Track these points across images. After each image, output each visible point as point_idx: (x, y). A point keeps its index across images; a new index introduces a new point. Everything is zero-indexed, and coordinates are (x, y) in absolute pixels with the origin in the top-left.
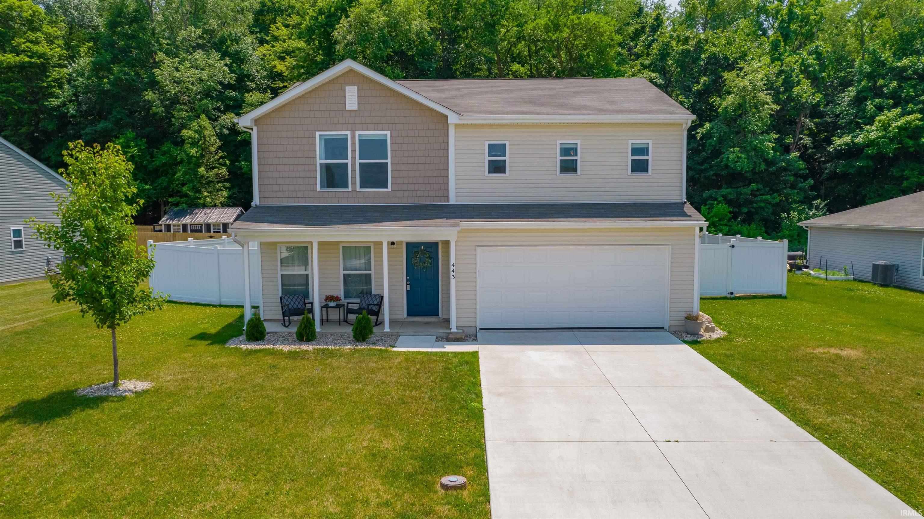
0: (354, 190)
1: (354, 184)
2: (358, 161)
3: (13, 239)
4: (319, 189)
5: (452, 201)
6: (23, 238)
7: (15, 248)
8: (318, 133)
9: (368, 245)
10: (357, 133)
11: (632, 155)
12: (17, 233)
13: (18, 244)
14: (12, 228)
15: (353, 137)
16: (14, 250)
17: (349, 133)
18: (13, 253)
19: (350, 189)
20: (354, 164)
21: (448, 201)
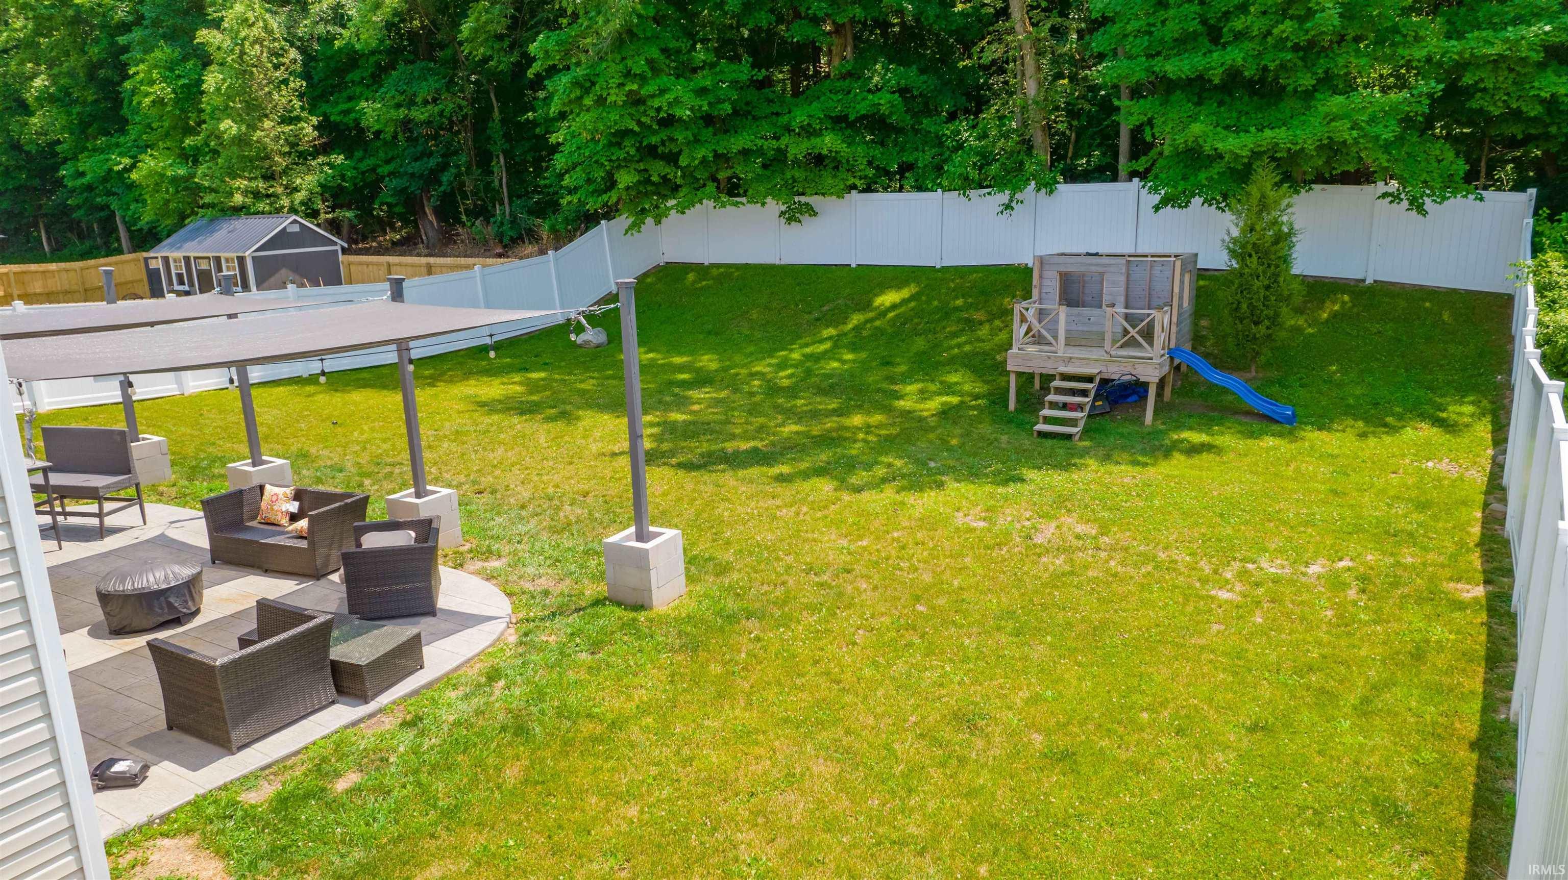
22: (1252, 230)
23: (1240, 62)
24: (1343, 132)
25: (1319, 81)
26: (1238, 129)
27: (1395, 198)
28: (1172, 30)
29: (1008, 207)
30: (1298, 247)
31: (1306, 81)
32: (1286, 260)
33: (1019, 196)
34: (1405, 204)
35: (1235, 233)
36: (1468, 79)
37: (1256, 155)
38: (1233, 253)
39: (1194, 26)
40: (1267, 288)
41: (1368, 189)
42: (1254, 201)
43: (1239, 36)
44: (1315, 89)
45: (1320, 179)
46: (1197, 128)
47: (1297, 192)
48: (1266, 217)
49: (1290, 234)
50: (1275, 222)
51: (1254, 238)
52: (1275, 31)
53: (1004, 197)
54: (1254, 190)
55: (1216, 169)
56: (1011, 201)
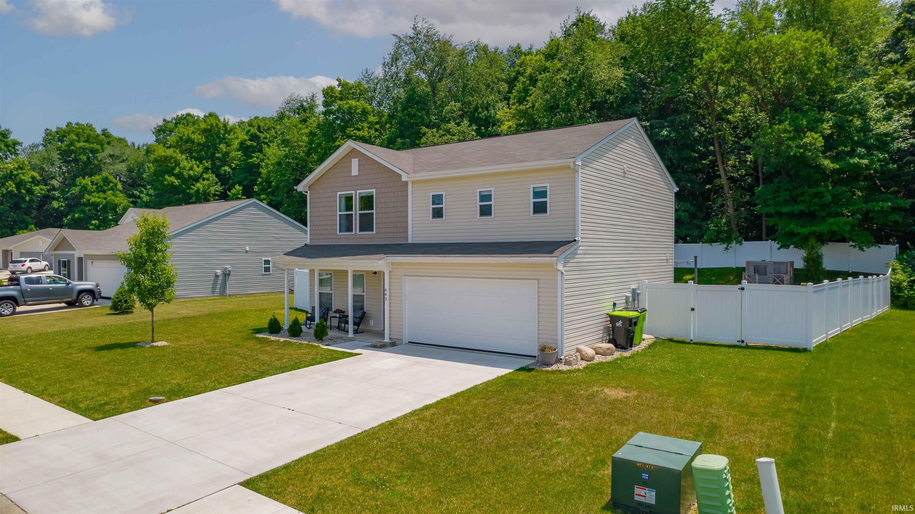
0: (356, 233)
1: (356, 229)
2: (358, 212)
3: (264, 266)
4: (338, 233)
5: (410, 241)
6: (271, 266)
7: (265, 272)
8: (339, 193)
9: (362, 273)
10: (358, 192)
11: (534, 198)
12: (267, 262)
13: (267, 269)
14: (264, 259)
15: (356, 195)
16: (263, 273)
17: (353, 192)
18: (263, 275)
19: (354, 233)
20: (356, 214)
21: (407, 241)
22: (810, 254)
23: (803, 209)
24: (835, 228)
25: (827, 214)
26: (803, 226)
27: (855, 246)
28: (781, 199)
29: (727, 249)
30: (824, 259)
31: (824, 214)
32: (821, 263)
33: (730, 245)
34: (858, 248)
35: (805, 255)
36: (871, 215)
37: (810, 234)
38: (805, 261)
39: (788, 198)
40: (816, 270)
41: (847, 244)
42: (810, 247)
43: (803, 202)
44: (826, 216)
45: (831, 241)
46: (792, 226)
47: (823, 244)
48: (814, 251)
49: (821, 256)
50: (817, 252)
51: (811, 256)
52: (813, 201)
53: (725, 246)
54: (810, 243)
55: (797, 238)
56: (727, 247)
